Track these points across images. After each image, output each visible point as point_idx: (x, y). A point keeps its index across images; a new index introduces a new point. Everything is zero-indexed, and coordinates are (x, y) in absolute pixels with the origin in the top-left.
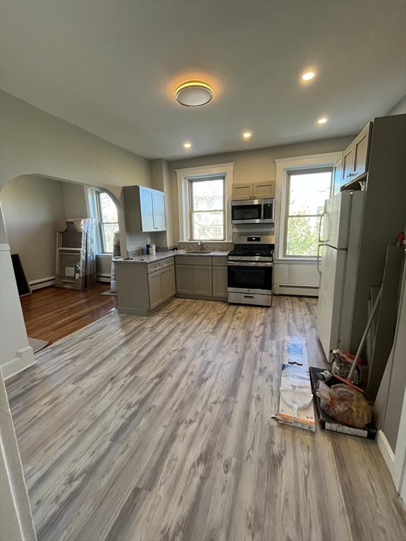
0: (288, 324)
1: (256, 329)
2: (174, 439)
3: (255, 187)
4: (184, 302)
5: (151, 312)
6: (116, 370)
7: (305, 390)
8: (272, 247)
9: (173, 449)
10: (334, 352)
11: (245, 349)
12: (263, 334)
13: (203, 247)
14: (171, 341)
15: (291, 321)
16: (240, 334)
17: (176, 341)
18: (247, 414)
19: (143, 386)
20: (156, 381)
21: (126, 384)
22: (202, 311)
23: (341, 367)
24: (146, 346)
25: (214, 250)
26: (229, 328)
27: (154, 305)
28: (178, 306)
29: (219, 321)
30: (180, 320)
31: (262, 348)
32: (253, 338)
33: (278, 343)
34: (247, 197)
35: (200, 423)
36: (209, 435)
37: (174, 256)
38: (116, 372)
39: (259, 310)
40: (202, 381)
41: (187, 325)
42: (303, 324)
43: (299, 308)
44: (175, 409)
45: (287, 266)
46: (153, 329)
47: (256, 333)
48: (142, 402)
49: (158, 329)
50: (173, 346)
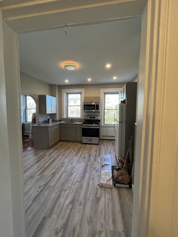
0: (105, 150)
1: (93, 153)
3: (93, 98)
4: (63, 143)
5: (49, 148)
6: (33, 173)
7: (110, 174)
8: (99, 121)
9: (59, 201)
10: (119, 159)
11: (88, 161)
12: (96, 155)
13: (72, 120)
14: (58, 159)
15: (106, 149)
16: (87, 156)
17: (60, 159)
18: (88, 184)
19: (46, 178)
20: (52, 176)
21: (38, 178)
22: (71, 147)
23: (122, 164)
24: (47, 162)
25: (76, 121)
26: (82, 153)
27: (50, 145)
28: (61, 145)
29: (78, 150)
30: (62, 151)
31: (95, 160)
32: (92, 157)
33: (101, 158)
35: (70, 190)
36: (74, 194)
37: (60, 124)
38: (33, 174)
39: (94, 146)
40: (71, 174)
41: (65, 153)
42: (111, 150)
43: (110, 144)
44: (60, 186)
45: (105, 128)
46: (50, 155)
47: (93, 155)
48: (46, 185)
49: (52, 155)
50: (59, 162)
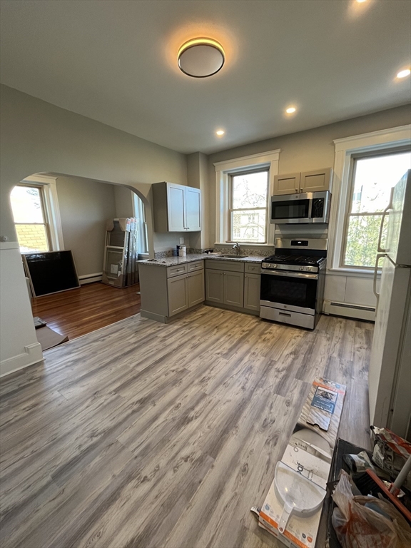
0: (330, 358)
1: (282, 360)
2: (115, 499)
3: (303, 177)
4: (211, 310)
5: (171, 319)
8: (323, 253)
9: (105, 516)
11: (257, 386)
12: (289, 369)
13: (239, 251)
14: (175, 358)
15: (335, 355)
16: (258, 363)
17: (181, 359)
18: (218, 492)
19: (121, 410)
20: (135, 407)
21: (105, 403)
24: (146, 360)
25: (251, 254)
26: (248, 352)
27: (174, 312)
28: (203, 315)
29: (241, 340)
30: (197, 332)
31: (280, 389)
32: (273, 372)
33: (305, 385)
34: (292, 190)
35: (155, 485)
36: (157, 509)
37: (205, 260)
38: (103, 387)
39: (297, 332)
40: (185, 420)
41: (202, 340)
42: (352, 362)
43: (354, 337)
44: (136, 453)
45: (344, 280)
46: (164, 339)
47: (279, 365)
48: (108, 432)
49: (169, 341)
50: (175, 365)
